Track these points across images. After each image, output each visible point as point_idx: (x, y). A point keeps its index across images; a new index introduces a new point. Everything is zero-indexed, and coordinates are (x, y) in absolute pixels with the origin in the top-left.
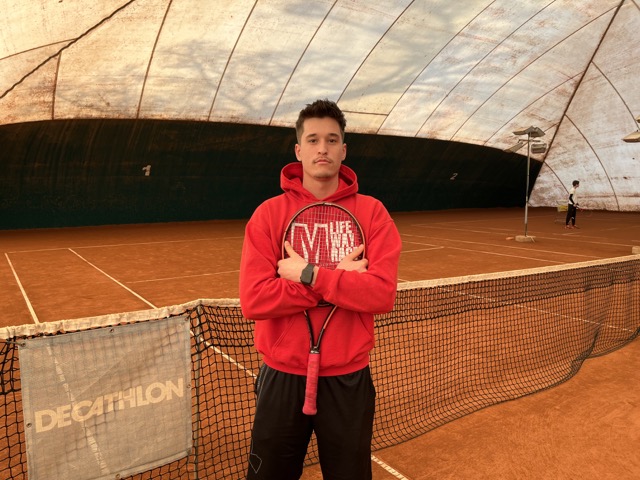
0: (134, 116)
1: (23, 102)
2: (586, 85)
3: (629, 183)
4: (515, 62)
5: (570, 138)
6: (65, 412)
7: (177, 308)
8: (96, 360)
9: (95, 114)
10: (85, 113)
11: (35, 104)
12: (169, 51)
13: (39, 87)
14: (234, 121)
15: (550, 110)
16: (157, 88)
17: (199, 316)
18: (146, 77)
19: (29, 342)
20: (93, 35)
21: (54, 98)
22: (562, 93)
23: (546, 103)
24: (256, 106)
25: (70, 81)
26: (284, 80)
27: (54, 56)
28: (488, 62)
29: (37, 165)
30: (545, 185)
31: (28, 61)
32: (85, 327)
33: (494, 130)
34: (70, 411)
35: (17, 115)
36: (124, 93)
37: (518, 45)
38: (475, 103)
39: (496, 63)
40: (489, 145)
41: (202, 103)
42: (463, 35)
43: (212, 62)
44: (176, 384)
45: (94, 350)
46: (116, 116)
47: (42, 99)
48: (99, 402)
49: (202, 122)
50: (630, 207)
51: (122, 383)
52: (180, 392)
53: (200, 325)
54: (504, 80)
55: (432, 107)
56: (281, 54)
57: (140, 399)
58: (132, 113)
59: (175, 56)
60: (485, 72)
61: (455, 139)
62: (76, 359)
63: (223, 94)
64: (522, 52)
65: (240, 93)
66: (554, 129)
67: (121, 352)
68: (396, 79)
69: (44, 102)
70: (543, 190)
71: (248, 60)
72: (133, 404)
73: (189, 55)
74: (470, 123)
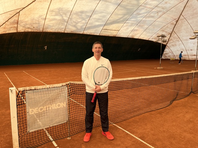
0: (42, 31)
1: (8, 27)
2: (179, 22)
3: (192, 51)
4: (158, 14)
5: (174, 38)
6: (37, 109)
7: (64, 84)
8: (44, 97)
9: (30, 30)
10: (27, 30)
11: (12, 27)
12: (52, 11)
13: (13, 22)
14: (72, 32)
15: (169, 29)
16: (49, 22)
17: (70, 86)
18: (45, 19)
19: (28, 91)
20: (30, 6)
21: (17, 26)
22: (172, 24)
23: (167, 27)
24: (79, 28)
25: (22, 20)
26: (87, 20)
27: (18, 13)
28: (150, 14)
29: (12, 46)
30: (167, 52)
31: (10, 14)
32: (41, 88)
33: (151, 35)
34: (38, 109)
35: (6, 31)
36: (39, 24)
37: (159, 9)
38: (146, 26)
39: (152, 15)
40: (150, 40)
41: (63, 27)
42: (142, 6)
43: (65, 14)
44: (64, 103)
45: (43, 94)
46: (36, 31)
47: (14, 26)
48: (45, 107)
49: (63, 33)
50: (192, 59)
51: (50, 103)
52: (65, 105)
53: (70, 88)
54: (155, 20)
55: (132, 28)
56: (86, 12)
57: (55, 107)
58: (41, 30)
59: (54, 13)
60: (149, 17)
61: (140, 38)
62: (39, 96)
63: (69, 24)
64: (160, 11)
65: (74, 24)
66: (170, 35)
67: (50, 95)
68: (122, 19)
69: (15, 27)
70: (166, 54)
71: (77, 14)
72: (53, 108)
73: (59, 12)
74: (144, 33)
